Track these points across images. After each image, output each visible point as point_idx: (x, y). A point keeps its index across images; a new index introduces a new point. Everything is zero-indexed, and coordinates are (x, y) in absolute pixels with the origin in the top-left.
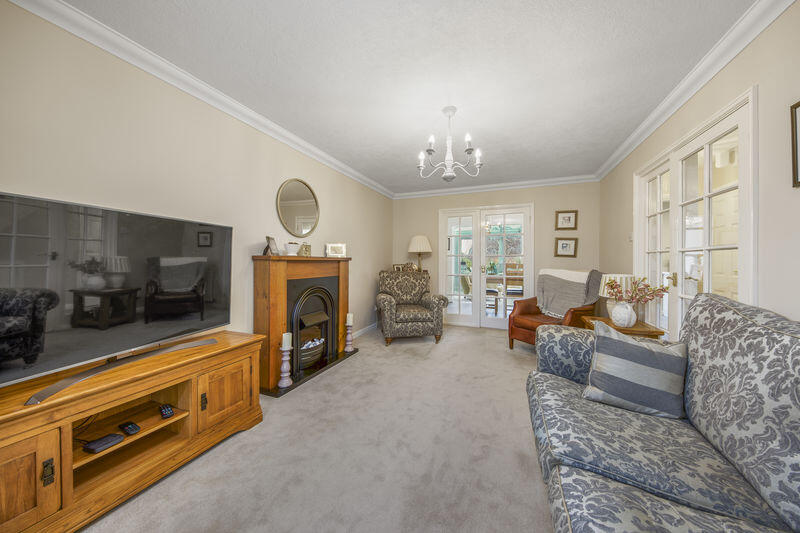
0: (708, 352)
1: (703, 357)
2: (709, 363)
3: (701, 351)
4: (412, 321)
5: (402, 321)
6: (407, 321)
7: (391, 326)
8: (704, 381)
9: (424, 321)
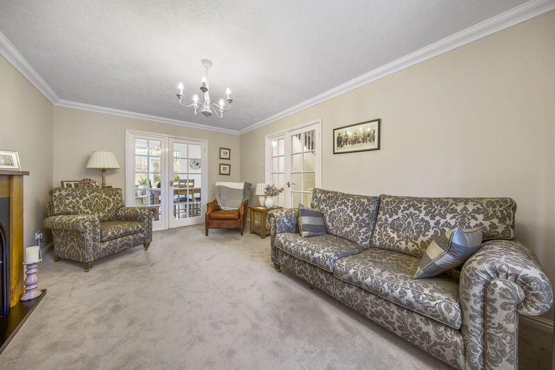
0: (328, 208)
1: (327, 210)
2: (329, 211)
3: (325, 208)
4: (122, 236)
5: (110, 239)
6: (116, 238)
7: (95, 248)
8: (330, 218)
9: (136, 232)
